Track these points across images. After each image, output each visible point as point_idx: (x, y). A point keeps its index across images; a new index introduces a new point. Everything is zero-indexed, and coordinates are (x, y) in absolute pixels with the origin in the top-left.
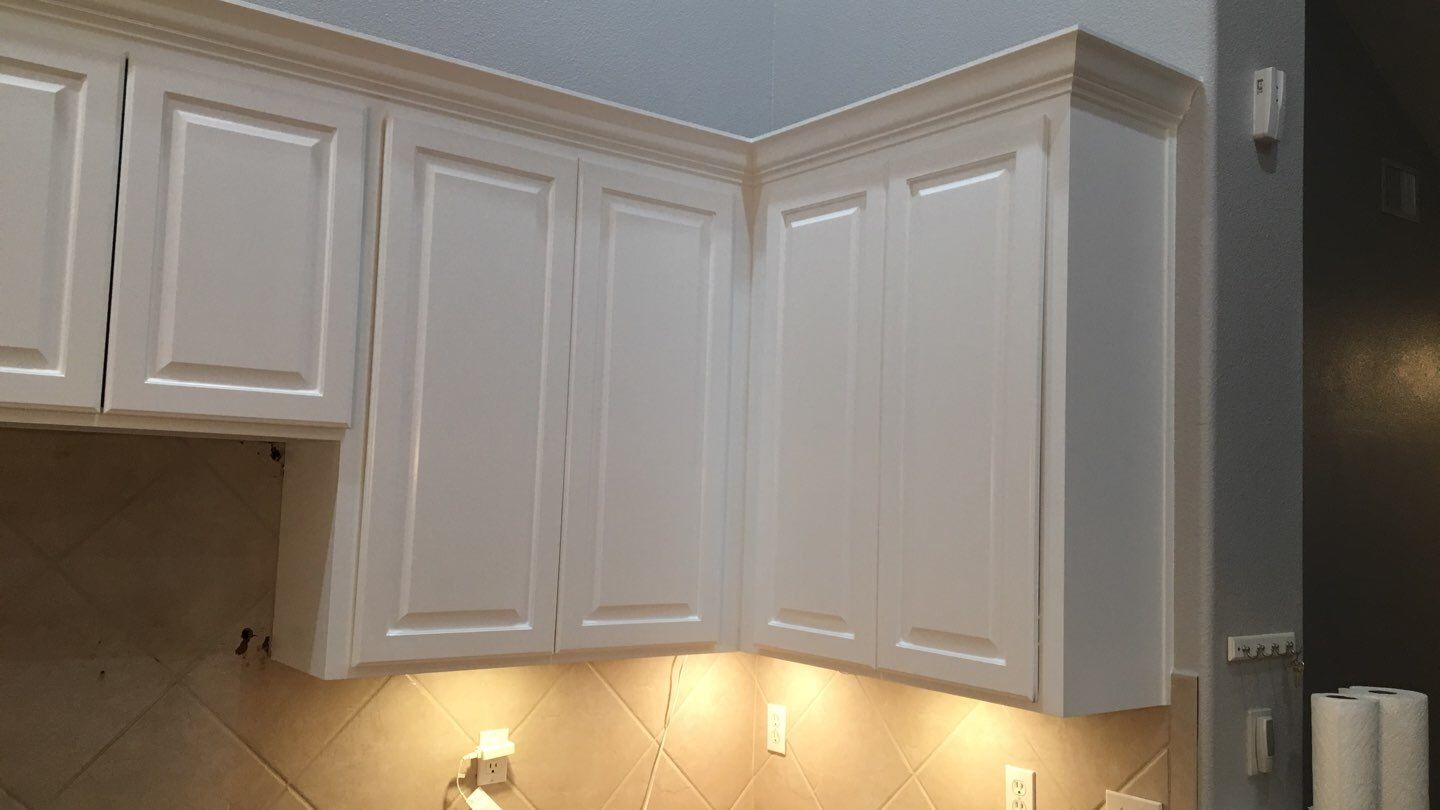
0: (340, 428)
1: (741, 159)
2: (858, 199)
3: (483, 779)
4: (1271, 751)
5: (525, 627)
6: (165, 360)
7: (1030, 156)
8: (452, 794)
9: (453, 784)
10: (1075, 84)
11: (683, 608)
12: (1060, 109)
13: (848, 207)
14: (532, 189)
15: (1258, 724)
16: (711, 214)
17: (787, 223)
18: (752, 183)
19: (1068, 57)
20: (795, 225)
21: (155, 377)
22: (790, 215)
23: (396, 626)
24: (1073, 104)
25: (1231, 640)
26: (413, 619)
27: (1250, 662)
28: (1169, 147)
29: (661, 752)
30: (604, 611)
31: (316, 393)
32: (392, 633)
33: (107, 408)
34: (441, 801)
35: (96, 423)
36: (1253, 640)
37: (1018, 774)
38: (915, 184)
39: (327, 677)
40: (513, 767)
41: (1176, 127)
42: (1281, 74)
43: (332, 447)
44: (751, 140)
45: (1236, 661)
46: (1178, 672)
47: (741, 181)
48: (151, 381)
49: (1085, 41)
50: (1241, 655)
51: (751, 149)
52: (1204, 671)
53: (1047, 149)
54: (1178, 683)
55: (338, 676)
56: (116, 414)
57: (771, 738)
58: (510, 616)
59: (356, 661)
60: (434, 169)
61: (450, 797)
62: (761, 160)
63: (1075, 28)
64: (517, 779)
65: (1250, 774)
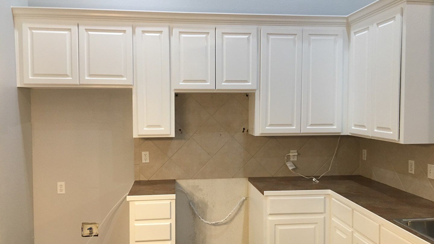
0: (255, 90)
3: (292, 159)
5: (294, 128)
6: (225, 80)
7: (398, 17)
11: (332, 125)
12: (405, 5)
13: (366, 31)
14: (292, 37)
16: (337, 35)
17: (355, 35)
18: (348, 26)
20: (357, 35)
21: (224, 83)
22: (355, 33)
24: (409, 4)
30: (312, 125)
31: (250, 84)
32: (267, 128)
33: (216, 89)
35: (215, 91)
37: (411, 161)
38: (378, 24)
44: (347, 16)
47: (345, 26)
48: (223, 84)
51: (347, 18)
53: (402, 15)
56: (218, 90)
58: (291, 125)
59: (260, 133)
60: (271, 37)
61: (286, 162)
62: (350, 20)
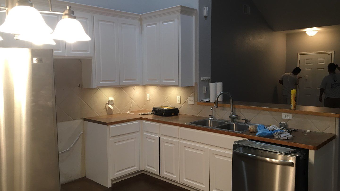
0: (92, 57)
1: (139, 17)
2: (156, 24)
3: (110, 103)
4: (206, 90)
5: (116, 82)
6: (72, 49)
7: (176, 20)
8: (106, 105)
9: (106, 104)
10: (181, 11)
11: (135, 80)
12: (179, 14)
13: (154, 25)
14: (112, 24)
15: (205, 88)
16: (136, 25)
17: (146, 27)
18: (141, 20)
19: (180, 8)
20: (148, 27)
22: (147, 25)
23: (101, 82)
24: (181, 14)
25: (201, 78)
26: (103, 81)
27: (203, 80)
28: (194, 17)
29: (133, 101)
30: (125, 80)
31: (89, 53)
32: (100, 83)
33: (66, 56)
34: (105, 106)
36: (204, 78)
37: (178, 97)
38: (163, 22)
39: (93, 88)
40: (114, 102)
41: (194, 15)
42: (207, 7)
43: (91, 59)
44: (141, 14)
45: (202, 80)
46: (196, 82)
47: (139, 20)
48: (71, 52)
49: (182, 7)
50: (202, 79)
51: (141, 16)
52: (198, 82)
53: (178, 19)
54: (195, 83)
55: (94, 88)
57: (147, 98)
58: (114, 81)
59: (96, 86)
60: (100, 22)
61: (106, 106)
63: (180, 5)
64: (114, 103)
65: (204, 93)
